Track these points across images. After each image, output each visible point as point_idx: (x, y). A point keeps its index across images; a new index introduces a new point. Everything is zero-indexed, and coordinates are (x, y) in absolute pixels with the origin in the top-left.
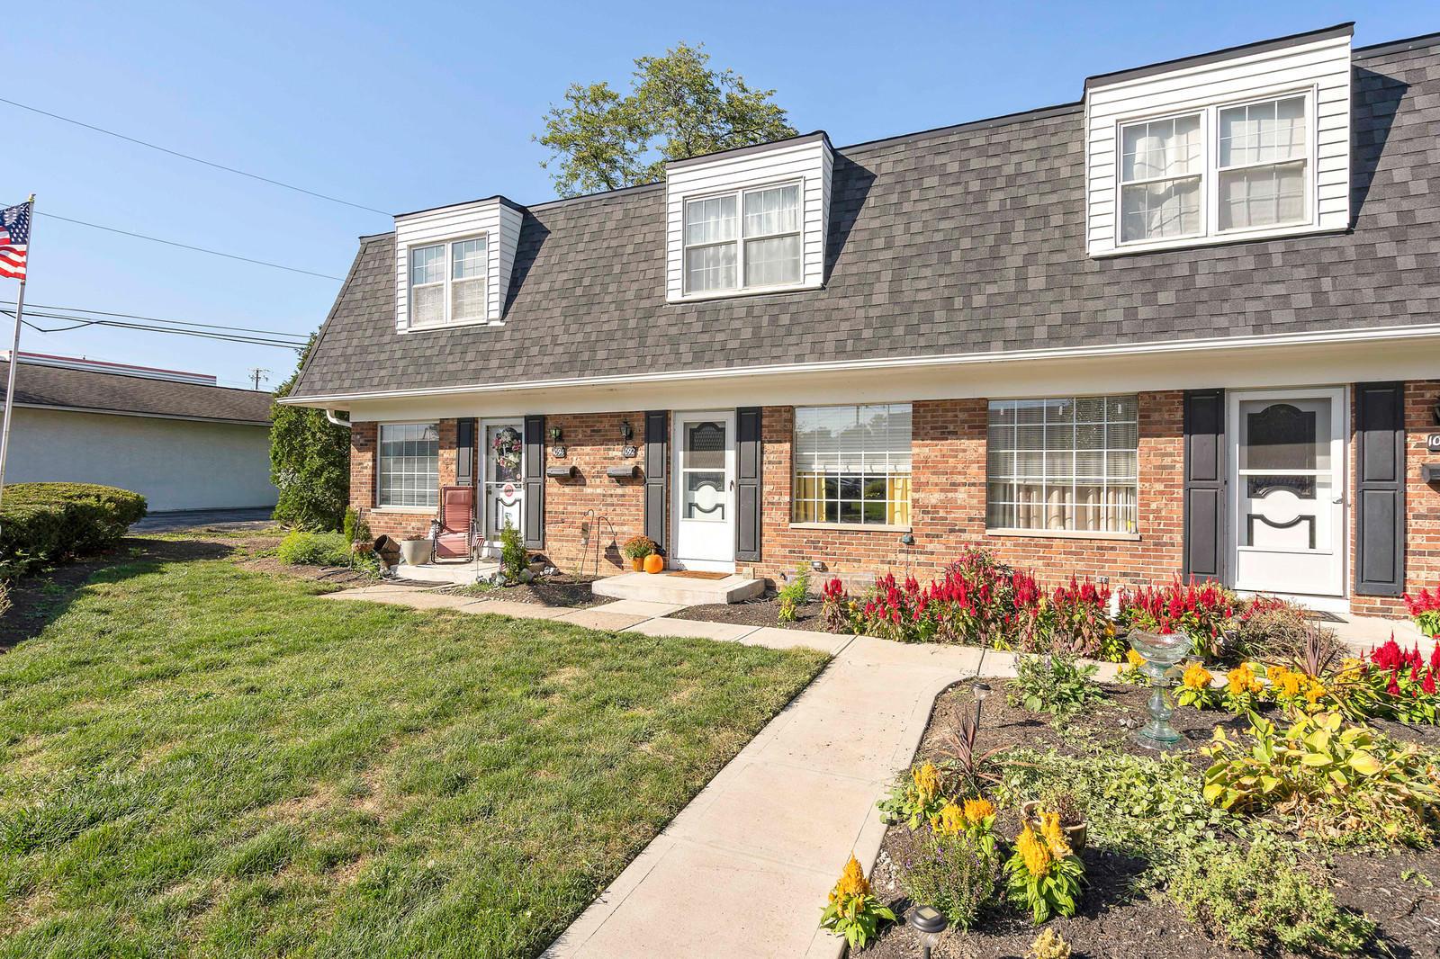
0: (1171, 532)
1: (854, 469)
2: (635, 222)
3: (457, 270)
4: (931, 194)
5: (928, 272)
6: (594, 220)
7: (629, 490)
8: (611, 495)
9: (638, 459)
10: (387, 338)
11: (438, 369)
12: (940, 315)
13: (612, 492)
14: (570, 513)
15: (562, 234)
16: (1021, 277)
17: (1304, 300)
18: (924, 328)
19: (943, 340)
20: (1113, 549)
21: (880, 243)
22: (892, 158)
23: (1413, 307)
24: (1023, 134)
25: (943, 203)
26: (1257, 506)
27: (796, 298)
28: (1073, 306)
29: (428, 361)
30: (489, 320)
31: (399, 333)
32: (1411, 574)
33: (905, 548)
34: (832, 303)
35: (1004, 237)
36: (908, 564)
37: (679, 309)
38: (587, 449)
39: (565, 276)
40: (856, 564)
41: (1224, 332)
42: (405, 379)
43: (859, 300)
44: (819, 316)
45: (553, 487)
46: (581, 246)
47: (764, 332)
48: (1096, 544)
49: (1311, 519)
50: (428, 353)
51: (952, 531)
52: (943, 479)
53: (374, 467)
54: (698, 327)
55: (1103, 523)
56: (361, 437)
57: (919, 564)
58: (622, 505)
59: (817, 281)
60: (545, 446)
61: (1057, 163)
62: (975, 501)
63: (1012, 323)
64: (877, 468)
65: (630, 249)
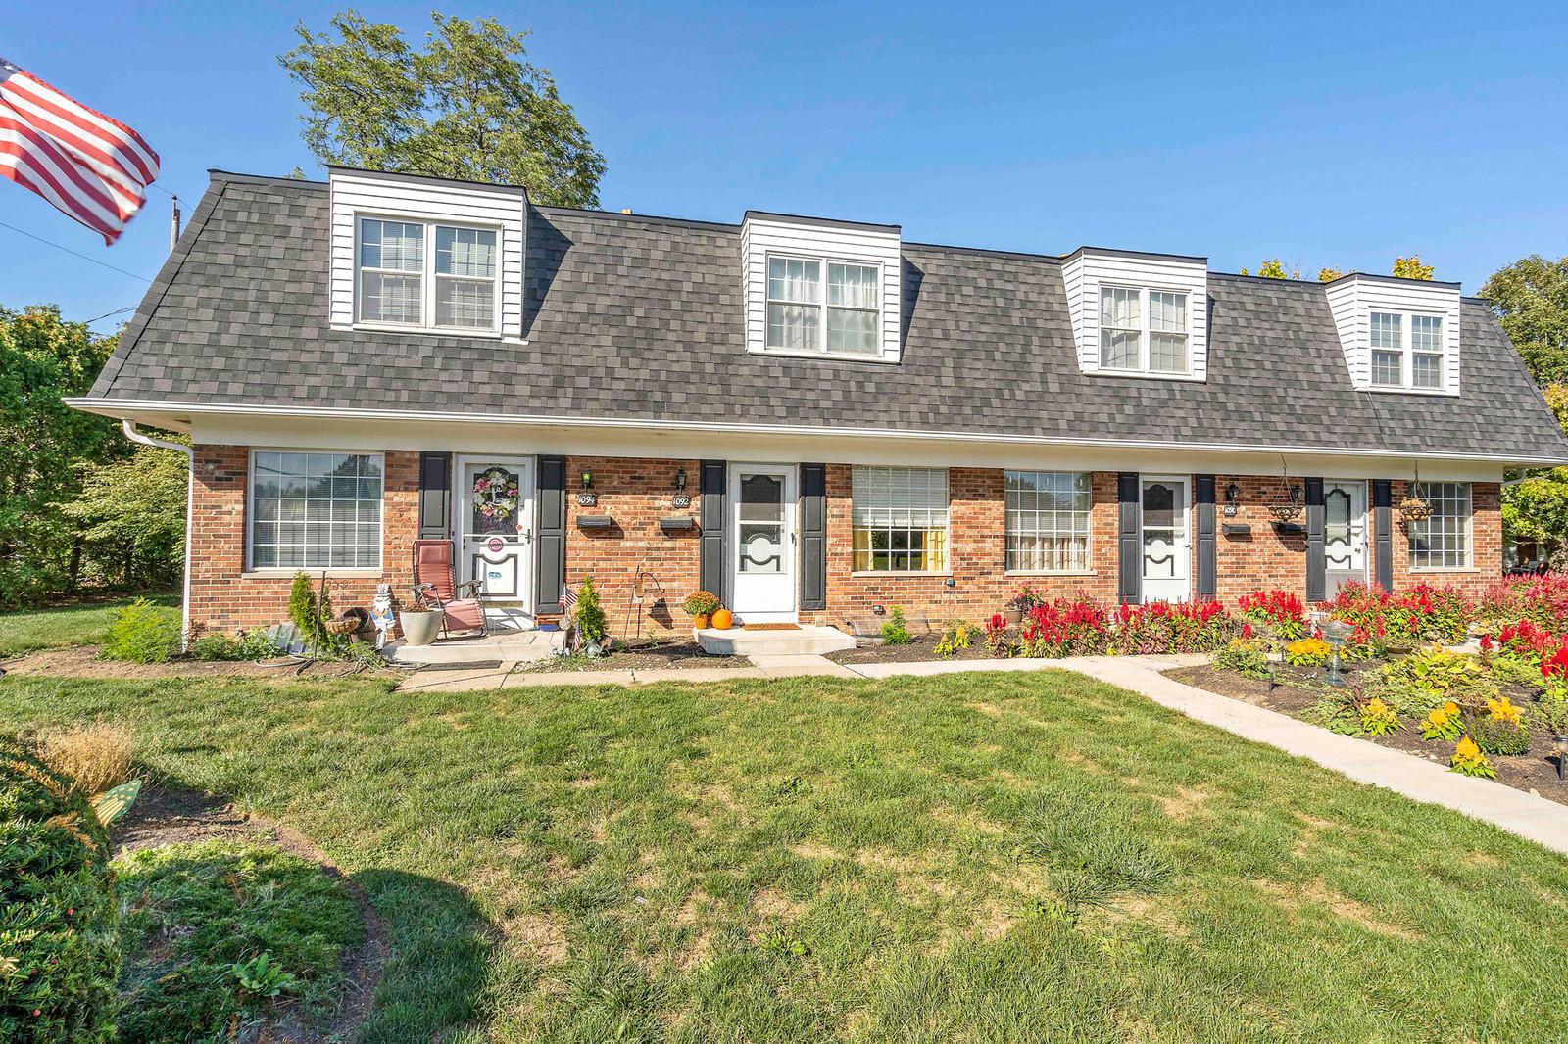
0: (1112, 568)
1: (900, 523)
2: (686, 258)
3: (443, 262)
4: (970, 301)
5: (980, 365)
6: (633, 244)
7: (680, 543)
8: (658, 549)
9: (691, 510)
10: (309, 332)
11: (424, 387)
12: (995, 402)
13: (659, 545)
14: (602, 570)
15: (592, 249)
16: (1044, 382)
17: (1193, 422)
18: (986, 411)
19: (1001, 422)
20: (1082, 582)
21: (938, 333)
22: (935, 262)
23: (1238, 433)
24: (1026, 270)
25: (981, 310)
26: (1148, 550)
27: (877, 369)
28: (1079, 408)
29: (402, 374)
30: (504, 335)
31: (333, 328)
32: (1218, 588)
33: (948, 588)
34: (909, 378)
35: (1027, 345)
36: (951, 602)
37: (761, 361)
38: (627, 498)
39: (607, 301)
40: (909, 606)
41: (1160, 437)
42: (361, 394)
43: (932, 380)
44: (901, 389)
45: (577, 541)
46: (622, 270)
47: (853, 396)
48: (1073, 579)
49: (1172, 557)
50: (401, 363)
51: (982, 574)
52: (974, 532)
53: (245, 513)
54: (785, 382)
55: (1066, 564)
56: (218, 468)
57: (958, 602)
58: (671, 559)
59: (894, 357)
60: (568, 492)
61: (1051, 299)
62: (998, 549)
63: (1044, 415)
64: (919, 523)
65: (687, 286)
